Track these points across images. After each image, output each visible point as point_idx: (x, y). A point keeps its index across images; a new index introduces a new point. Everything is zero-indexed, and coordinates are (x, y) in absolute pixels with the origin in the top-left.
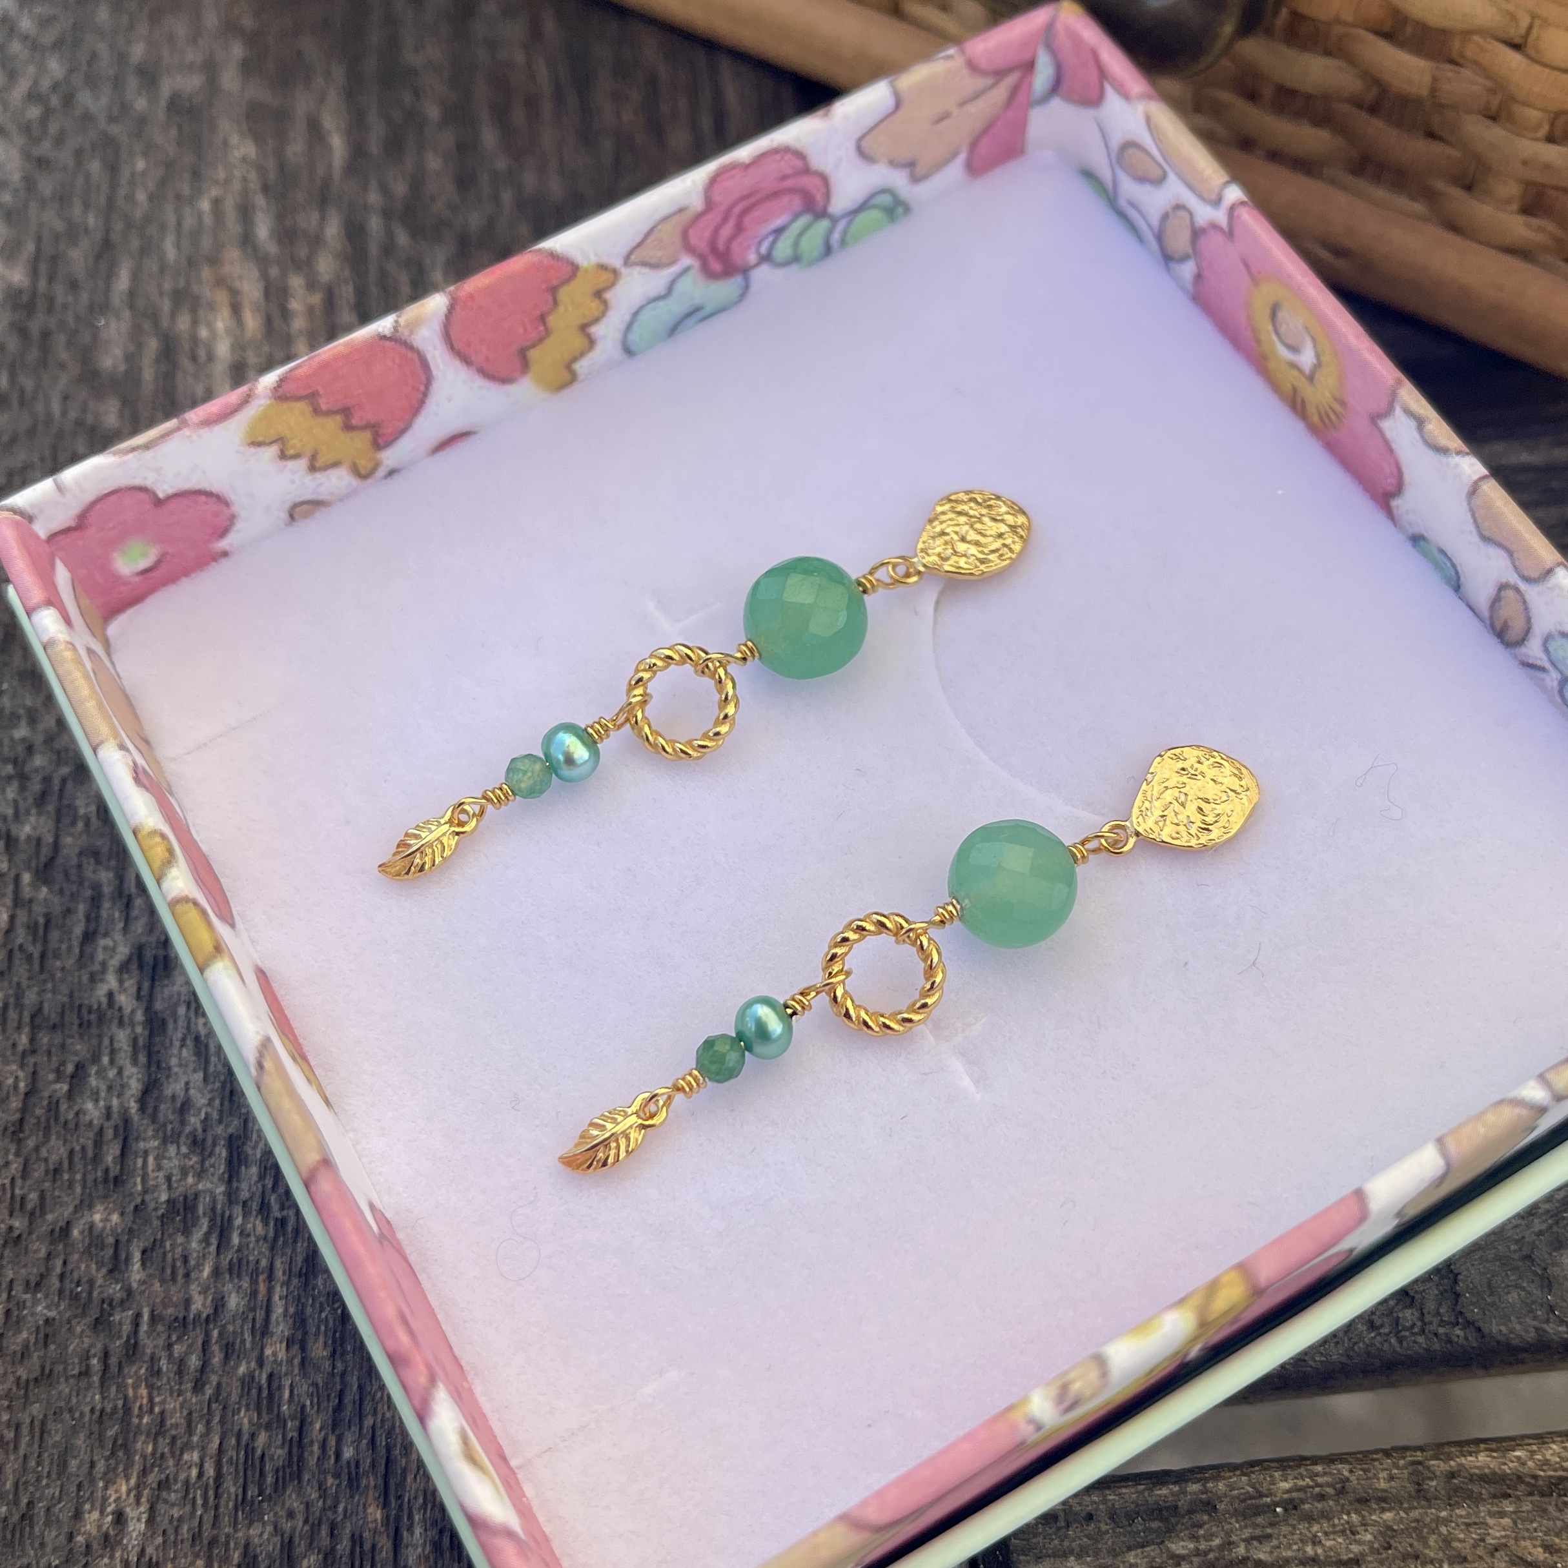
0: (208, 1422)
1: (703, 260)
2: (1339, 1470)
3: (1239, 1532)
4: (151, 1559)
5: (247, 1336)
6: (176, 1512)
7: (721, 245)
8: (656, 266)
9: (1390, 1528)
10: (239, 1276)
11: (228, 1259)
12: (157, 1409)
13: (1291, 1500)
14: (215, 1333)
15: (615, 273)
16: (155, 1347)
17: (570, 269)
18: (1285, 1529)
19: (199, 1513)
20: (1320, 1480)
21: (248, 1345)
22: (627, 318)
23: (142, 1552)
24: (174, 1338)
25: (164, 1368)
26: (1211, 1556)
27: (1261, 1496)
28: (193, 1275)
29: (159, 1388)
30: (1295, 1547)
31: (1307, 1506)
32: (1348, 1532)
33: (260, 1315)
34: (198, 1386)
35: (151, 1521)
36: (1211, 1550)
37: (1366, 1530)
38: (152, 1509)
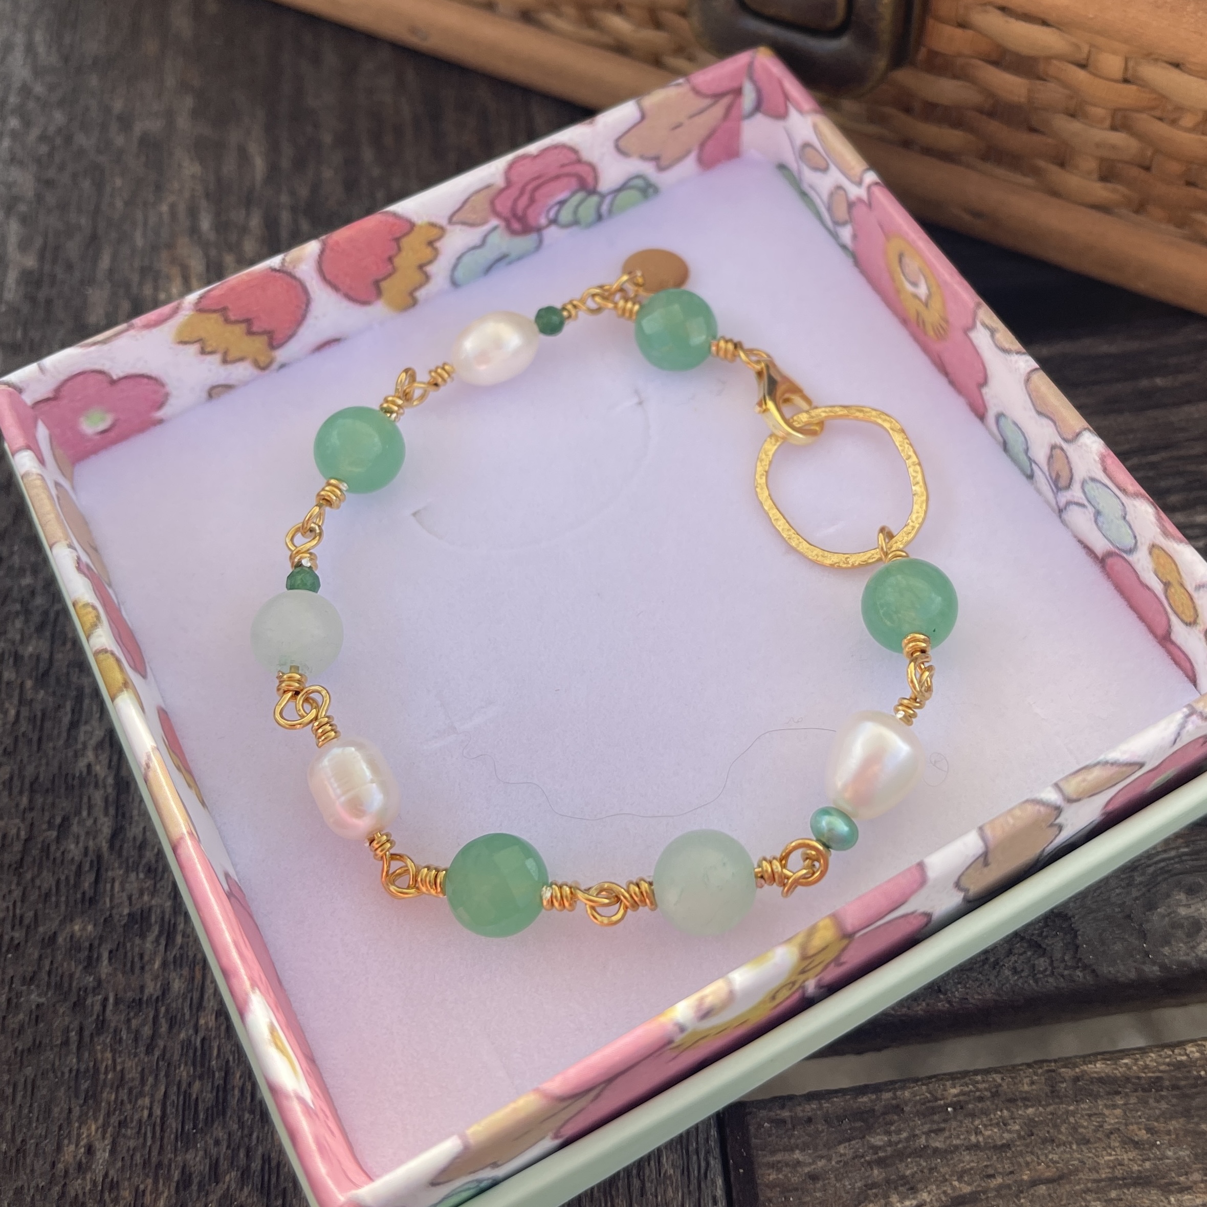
0: (156, 1076)
1: (507, 221)
2: (994, 1079)
3: (921, 1127)
4: (112, 1180)
5: (187, 1011)
6: (132, 1143)
7: (520, 211)
8: (472, 225)
9: (1032, 1120)
10: (181, 966)
11: (172, 956)
12: (119, 1068)
13: (959, 1102)
14: (163, 1009)
15: (442, 229)
16: (118, 1021)
17: (409, 225)
18: (954, 1124)
19: (149, 1143)
20: (980, 1086)
21: (187, 1017)
22: (453, 261)
23: (106, 1175)
24: (132, 1014)
25: (124, 1037)
27: (936, 1099)
28: (147, 968)
29: (120, 1052)
30: (962, 1137)
31: (970, 1106)
32: (1001, 1124)
33: (196, 995)
34: (149, 1050)
35: (113, 1152)
36: (900, 1141)
37: (1015, 1122)
38: (114, 1144)
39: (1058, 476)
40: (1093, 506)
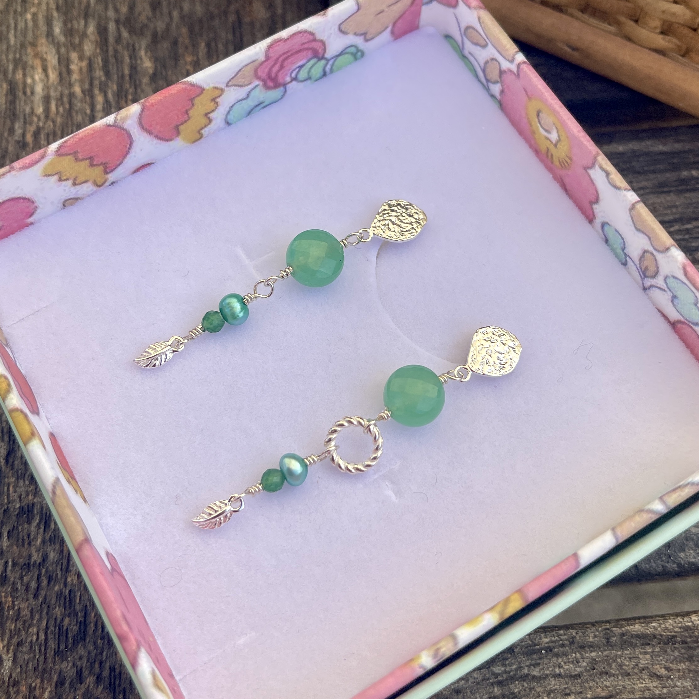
0: (41, 614)
1: (265, 82)
2: (570, 632)
3: (525, 662)
4: (15, 679)
5: (59, 572)
6: (26, 657)
7: (273, 75)
8: (241, 86)
9: (594, 660)
10: (54, 543)
11: (49, 536)
12: (16, 608)
13: (549, 647)
14: (43, 571)
15: (222, 90)
16: (15, 578)
17: (199, 90)
18: (546, 661)
19: (37, 657)
20: (562, 637)
21: (59, 576)
23: (11, 675)
24: (24, 573)
25: (19, 588)
26: (512, 673)
27: (535, 645)
28: (33, 543)
29: (17, 598)
30: (550, 669)
31: (556, 650)
32: (575, 661)
33: (65, 562)
34: (36, 596)
35: (14, 661)
36: (512, 671)
37: (583, 661)
38: (15, 656)
39: (646, 269)
40: (672, 293)
